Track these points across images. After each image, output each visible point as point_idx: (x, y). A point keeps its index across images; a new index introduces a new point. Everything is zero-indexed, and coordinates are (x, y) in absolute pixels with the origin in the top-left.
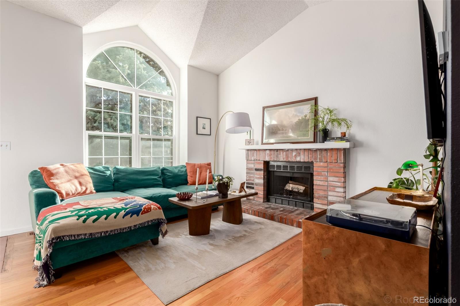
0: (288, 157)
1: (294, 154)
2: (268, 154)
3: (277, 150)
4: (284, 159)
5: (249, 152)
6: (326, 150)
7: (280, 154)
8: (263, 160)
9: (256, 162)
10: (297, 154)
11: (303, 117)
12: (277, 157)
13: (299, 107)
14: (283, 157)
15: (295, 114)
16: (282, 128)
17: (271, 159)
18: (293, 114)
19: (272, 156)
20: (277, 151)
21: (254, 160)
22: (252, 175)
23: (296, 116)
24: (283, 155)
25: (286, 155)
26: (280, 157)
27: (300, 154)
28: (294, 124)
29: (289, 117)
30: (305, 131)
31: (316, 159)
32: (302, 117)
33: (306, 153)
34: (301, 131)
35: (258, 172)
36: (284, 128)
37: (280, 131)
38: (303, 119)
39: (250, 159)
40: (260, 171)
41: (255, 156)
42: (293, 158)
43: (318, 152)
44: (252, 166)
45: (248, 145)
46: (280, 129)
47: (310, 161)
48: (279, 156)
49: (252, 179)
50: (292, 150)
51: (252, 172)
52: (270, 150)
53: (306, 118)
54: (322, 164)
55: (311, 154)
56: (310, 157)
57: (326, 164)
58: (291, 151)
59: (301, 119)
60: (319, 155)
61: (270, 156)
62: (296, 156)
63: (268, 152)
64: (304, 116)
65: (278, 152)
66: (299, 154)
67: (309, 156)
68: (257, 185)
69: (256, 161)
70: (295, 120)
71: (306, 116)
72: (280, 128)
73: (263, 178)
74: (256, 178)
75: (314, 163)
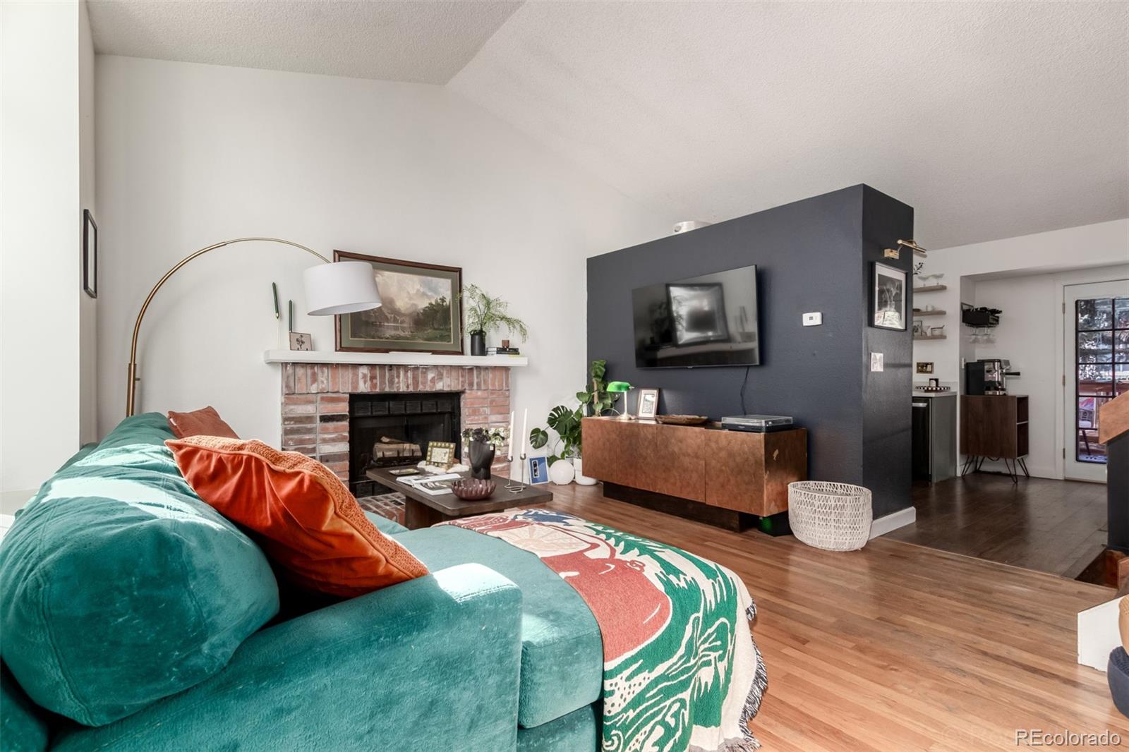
0: (418, 383)
1: (430, 375)
2: (365, 376)
3: (391, 366)
4: (408, 387)
5: (300, 371)
6: (486, 368)
7: (398, 377)
8: (350, 391)
9: (322, 399)
10: (438, 375)
11: (439, 301)
12: (391, 382)
13: (429, 278)
14: (408, 382)
15: (422, 290)
16: (392, 316)
17: (376, 388)
18: (418, 290)
19: (378, 381)
20: (391, 370)
21: (318, 393)
22: (307, 437)
23: (424, 294)
24: (407, 379)
25: (414, 378)
26: (399, 382)
27: (442, 375)
28: (422, 311)
29: (408, 293)
30: (442, 330)
31: (471, 384)
32: (436, 301)
33: (454, 373)
34: (435, 329)
35: (331, 425)
36: (398, 318)
37: (388, 323)
38: (438, 304)
39: (304, 392)
40: (337, 421)
41: (323, 382)
42: (429, 383)
43: (475, 372)
44: (309, 409)
45: (298, 349)
46: (389, 318)
47: (459, 388)
48: (396, 380)
49: (311, 446)
50: (426, 368)
51: (309, 426)
52: (372, 366)
53: (444, 304)
54: (479, 393)
55: (462, 376)
56: (462, 382)
57: (485, 394)
58: (424, 370)
59: (434, 303)
60: (477, 378)
61: (372, 382)
62: (433, 380)
63: (364, 370)
64: (441, 299)
65: (394, 372)
66: (440, 377)
67: (461, 379)
68: (327, 461)
69: (325, 395)
70: (423, 304)
71: (443, 300)
72: (389, 316)
73: (348, 439)
74: (325, 441)
75: (467, 391)
